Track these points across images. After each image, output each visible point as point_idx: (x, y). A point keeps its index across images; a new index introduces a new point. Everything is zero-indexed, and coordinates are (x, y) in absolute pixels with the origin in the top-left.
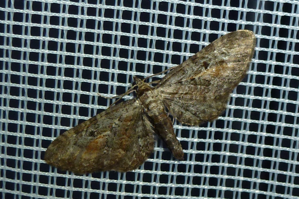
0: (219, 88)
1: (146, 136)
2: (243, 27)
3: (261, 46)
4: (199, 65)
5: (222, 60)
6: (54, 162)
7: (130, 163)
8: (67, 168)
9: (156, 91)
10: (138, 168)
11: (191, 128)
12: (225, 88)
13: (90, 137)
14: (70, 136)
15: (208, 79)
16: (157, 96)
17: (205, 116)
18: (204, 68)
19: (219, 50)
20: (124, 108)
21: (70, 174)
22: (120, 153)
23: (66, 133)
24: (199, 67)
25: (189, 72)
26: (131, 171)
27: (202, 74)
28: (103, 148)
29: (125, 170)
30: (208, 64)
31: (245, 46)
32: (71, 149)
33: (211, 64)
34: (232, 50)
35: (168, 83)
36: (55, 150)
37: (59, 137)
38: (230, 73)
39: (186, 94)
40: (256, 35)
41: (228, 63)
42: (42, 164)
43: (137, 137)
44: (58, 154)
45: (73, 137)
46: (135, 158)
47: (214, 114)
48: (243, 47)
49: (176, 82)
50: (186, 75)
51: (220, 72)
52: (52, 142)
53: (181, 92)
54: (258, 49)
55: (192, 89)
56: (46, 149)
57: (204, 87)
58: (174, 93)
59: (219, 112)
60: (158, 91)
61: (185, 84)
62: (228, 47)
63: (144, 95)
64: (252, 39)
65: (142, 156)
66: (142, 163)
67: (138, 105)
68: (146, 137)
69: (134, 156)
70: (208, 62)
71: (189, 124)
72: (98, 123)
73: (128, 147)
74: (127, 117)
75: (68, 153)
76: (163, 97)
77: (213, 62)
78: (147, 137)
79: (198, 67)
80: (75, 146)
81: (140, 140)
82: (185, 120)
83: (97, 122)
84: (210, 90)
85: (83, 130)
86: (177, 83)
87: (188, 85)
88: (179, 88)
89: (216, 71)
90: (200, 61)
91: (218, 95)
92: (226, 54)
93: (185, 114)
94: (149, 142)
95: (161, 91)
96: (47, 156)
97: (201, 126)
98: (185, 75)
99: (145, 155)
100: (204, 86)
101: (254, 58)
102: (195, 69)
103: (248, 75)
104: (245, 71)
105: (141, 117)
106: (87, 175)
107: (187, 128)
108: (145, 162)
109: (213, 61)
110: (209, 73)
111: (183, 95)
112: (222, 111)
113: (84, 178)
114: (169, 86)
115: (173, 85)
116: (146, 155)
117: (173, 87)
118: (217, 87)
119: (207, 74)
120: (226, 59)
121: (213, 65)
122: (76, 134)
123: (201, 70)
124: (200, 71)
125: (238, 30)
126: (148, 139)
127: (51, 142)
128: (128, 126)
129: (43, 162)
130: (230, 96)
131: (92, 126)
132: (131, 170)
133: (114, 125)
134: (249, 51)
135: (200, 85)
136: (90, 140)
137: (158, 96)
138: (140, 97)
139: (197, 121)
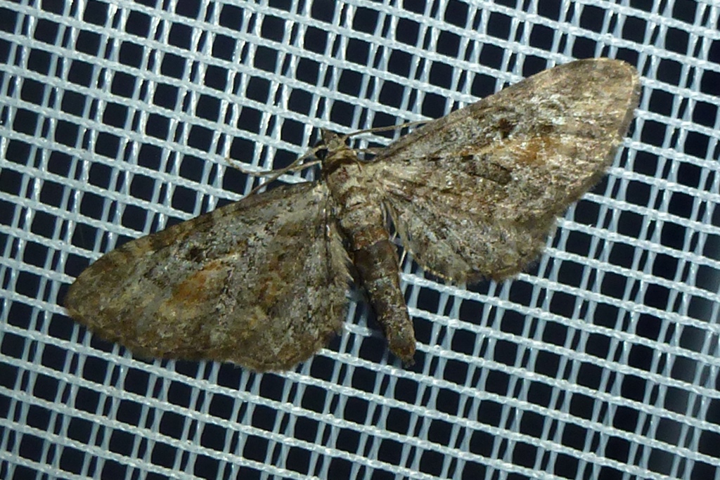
0: (530, 195)
1: (329, 284)
2: (613, 53)
3: (652, 108)
4: (488, 125)
5: (547, 122)
6: (86, 315)
7: (277, 350)
8: (118, 336)
9: (370, 170)
10: (294, 368)
11: (446, 289)
12: (545, 197)
13: (188, 262)
14: (139, 254)
15: (506, 164)
16: (370, 181)
17: (485, 263)
18: (499, 135)
19: (544, 96)
20: (284, 200)
21: (121, 354)
22: (256, 318)
23: (131, 245)
24: (488, 130)
25: (460, 138)
26: (275, 373)
27: (492, 147)
28: (216, 296)
29: (261, 368)
30: (512, 128)
31: (610, 100)
32: (136, 287)
33: (518, 127)
34: (576, 103)
35: (403, 155)
36: (94, 284)
37: (112, 252)
38: (565, 163)
39: (446, 191)
40: (642, 78)
41: (561, 135)
42: (56, 317)
43: (304, 281)
44: (102, 294)
45: (147, 256)
46: (291, 338)
47: (510, 264)
48: (606, 102)
49: (424, 156)
50: (453, 145)
51: (538, 153)
52: (91, 262)
53: (433, 184)
54: (643, 114)
55: (461, 182)
56: (75, 279)
57: (492, 184)
58: (416, 183)
59: (524, 259)
60: (377, 170)
61: (447, 166)
62: (567, 95)
63: (339, 170)
64: (630, 85)
65: (311, 337)
66: (307, 356)
67: (321, 196)
68: (327, 287)
69: (290, 332)
70: (513, 122)
71: (442, 276)
72: (215, 229)
73: (279, 304)
74: (288, 224)
75: (127, 296)
76: (385, 186)
77: (526, 123)
78: (331, 286)
79: (484, 130)
80: (146, 279)
81: (310, 289)
82: (434, 261)
83: (211, 227)
84: (507, 195)
85: (173, 243)
86: (427, 160)
87: (455, 170)
88: (430, 174)
89: (530, 147)
90: (492, 116)
91: (526, 213)
92: (559, 109)
93: (435, 246)
94: (332, 301)
95: (384, 170)
96: (73, 295)
97: (471, 288)
98: (448, 143)
99: (319, 338)
100: (494, 183)
101: (630, 135)
102: (478, 132)
103: (610, 176)
104: (604, 165)
105: (322, 230)
106: (164, 365)
107: (435, 286)
108: (315, 355)
109: (525, 121)
110: (511, 150)
111: (435, 193)
112: (530, 258)
113: (155, 370)
114: (406, 163)
115: (416, 162)
116: (321, 338)
117: (416, 168)
118: (525, 189)
119: (505, 151)
120: (557, 123)
121: (523, 131)
122: (153, 250)
123: (492, 138)
124: (490, 141)
125: (598, 58)
126: (332, 294)
127: (88, 263)
128: (287, 247)
129: (62, 311)
130: (556, 223)
131: (197, 236)
132: (275, 370)
133: (251, 240)
134: (619, 113)
135: (483, 176)
136: (186, 269)
137: (375, 182)
138: (329, 177)
139: (463, 273)
